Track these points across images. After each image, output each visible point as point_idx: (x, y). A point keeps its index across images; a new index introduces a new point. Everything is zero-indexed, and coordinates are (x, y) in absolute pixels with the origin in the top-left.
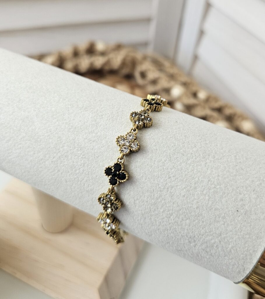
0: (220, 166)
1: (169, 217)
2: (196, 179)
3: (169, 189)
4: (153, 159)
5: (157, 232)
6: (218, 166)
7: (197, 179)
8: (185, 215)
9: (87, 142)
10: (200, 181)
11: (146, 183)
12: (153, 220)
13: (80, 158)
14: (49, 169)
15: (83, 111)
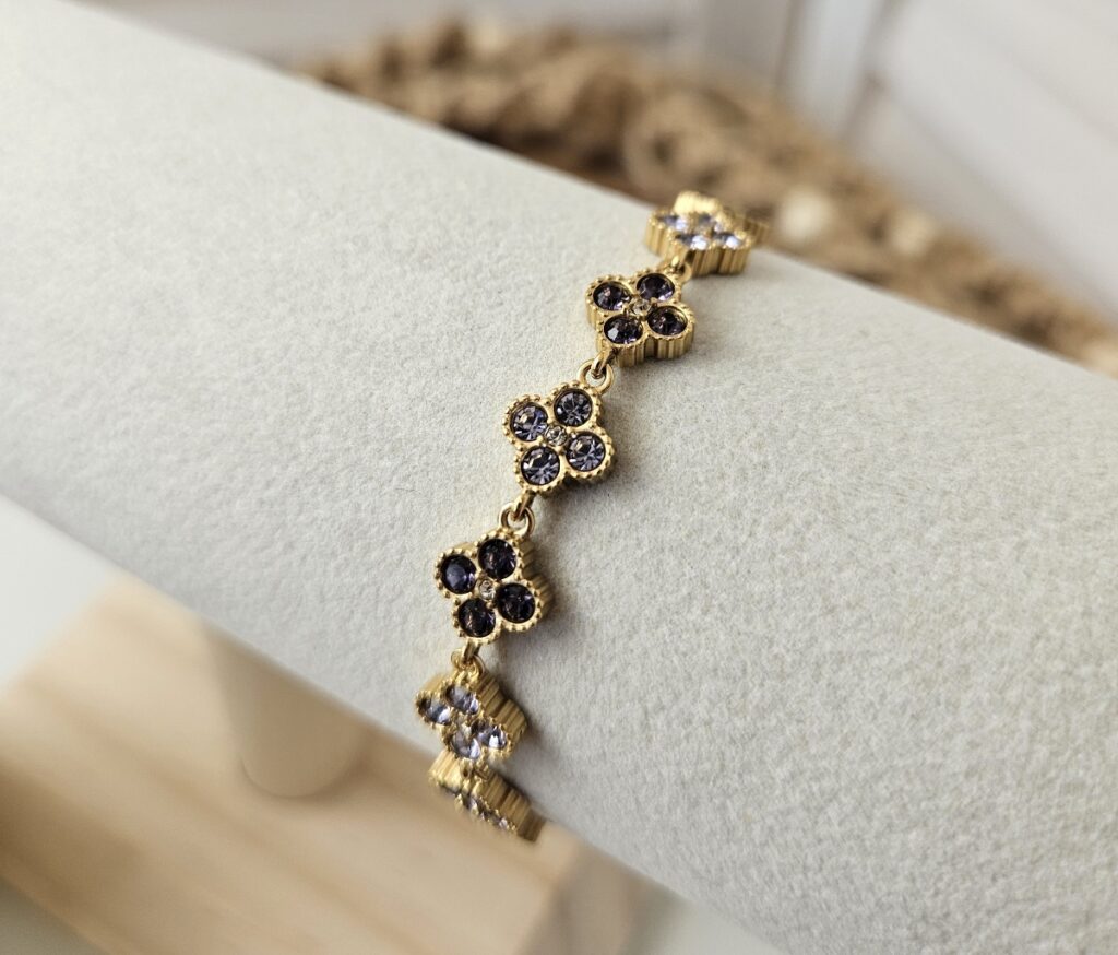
0: (1097, 560)
1: (821, 809)
2: (967, 625)
3: (826, 670)
4: (746, 514)
5: (753, 872)
6: (1085, 561)
7: (971, 626)
8: (904, 806)
9: (423, 417)
10: (988, 639)
11: (708, 632)
12: (733, 815)
13: (386, 489)
14: (249, 537)
15: (413, 269)
